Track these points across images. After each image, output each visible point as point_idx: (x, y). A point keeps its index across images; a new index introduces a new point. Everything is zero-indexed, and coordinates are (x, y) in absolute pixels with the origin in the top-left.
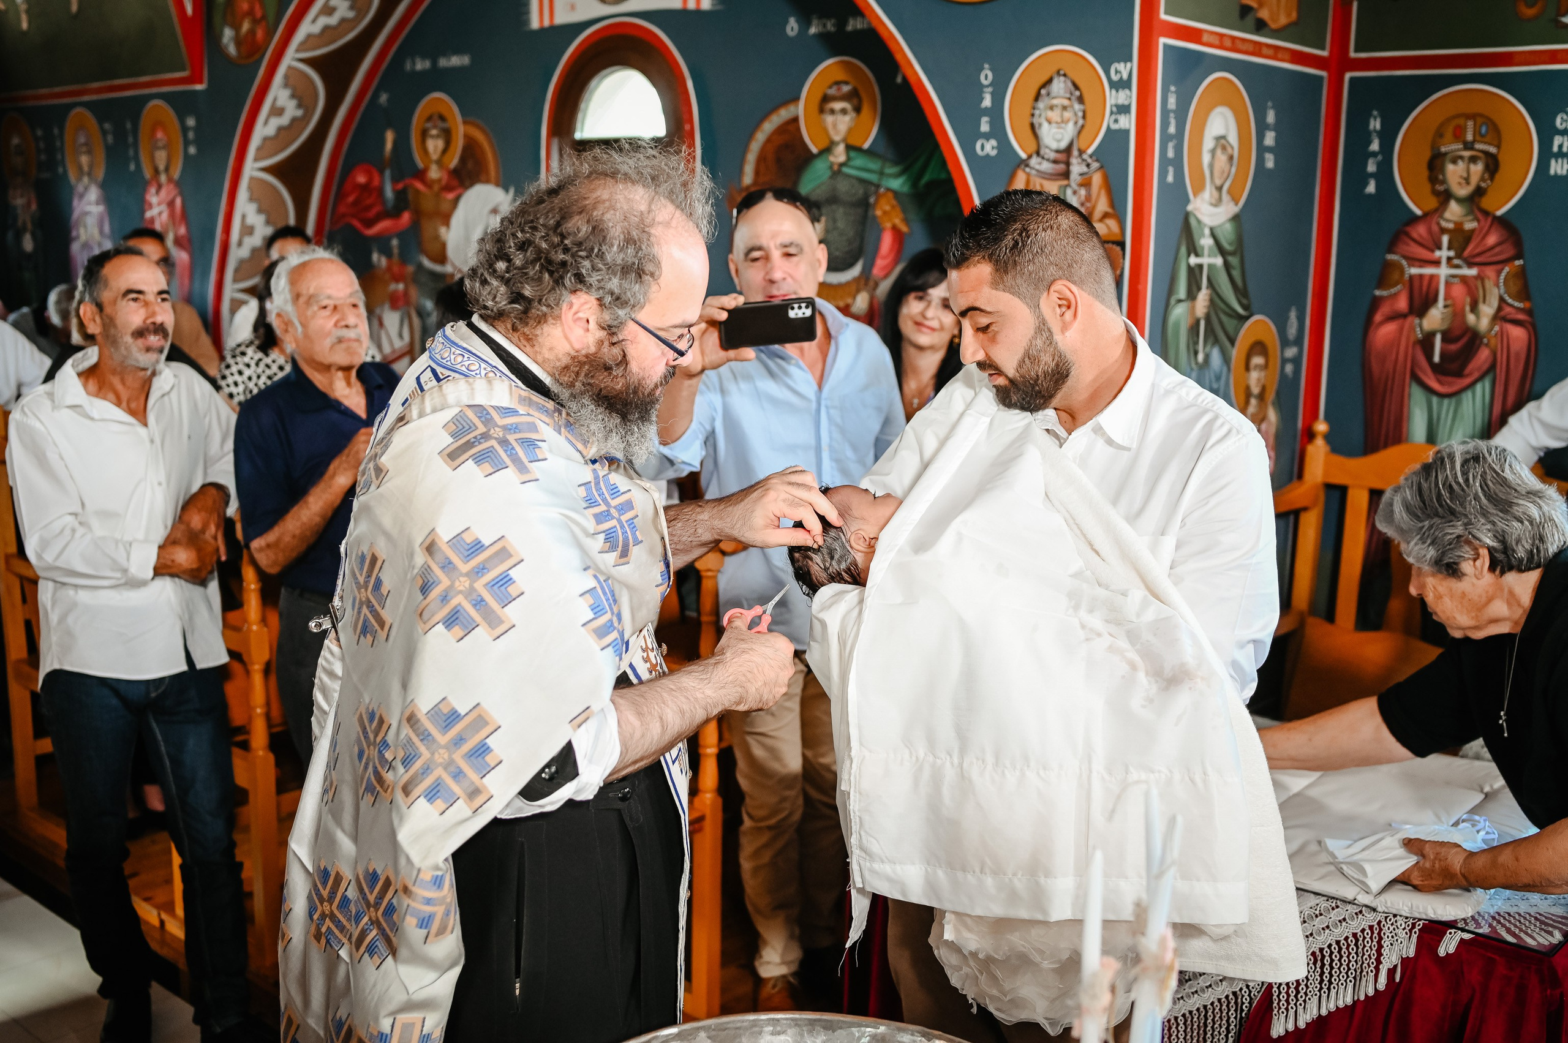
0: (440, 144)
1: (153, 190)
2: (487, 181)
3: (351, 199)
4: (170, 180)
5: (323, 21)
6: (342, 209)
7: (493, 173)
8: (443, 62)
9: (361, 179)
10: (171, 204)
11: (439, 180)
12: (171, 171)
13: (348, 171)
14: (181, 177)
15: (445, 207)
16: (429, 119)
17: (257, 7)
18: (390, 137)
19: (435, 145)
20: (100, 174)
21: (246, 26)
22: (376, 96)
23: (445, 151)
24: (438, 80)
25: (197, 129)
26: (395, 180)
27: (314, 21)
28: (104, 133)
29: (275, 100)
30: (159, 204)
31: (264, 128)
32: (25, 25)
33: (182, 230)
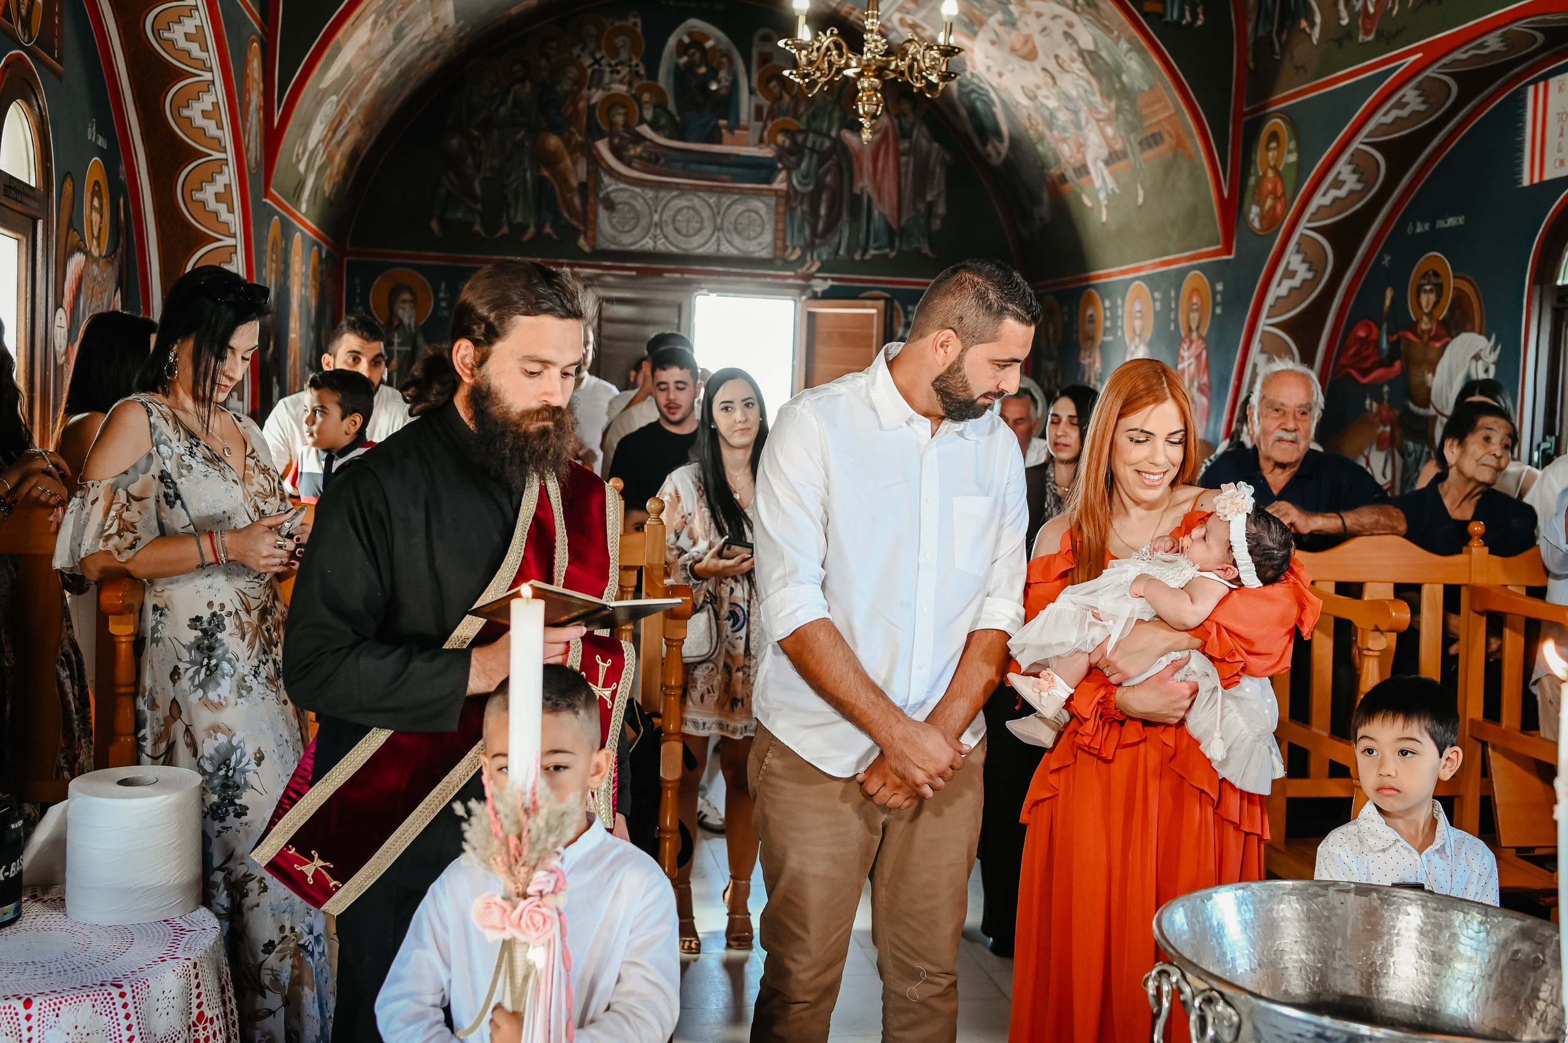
0: (1432, 297)
1: (1185, 346)
2: (1472, 330)
3: (1351, 352)
4: (1200, 336)
5: (1334, 193)
6: (1343, 361)
7: (1477, 321)
8: (1440, 224)
9: (1362, 334)
10: (1198, 357)
11: (1429, 331)
12: (1201, 330)
13: (1351, 326)
14: (1208, 335)
15: (1432, 355)
16: (1424, 277)
17: (1279, 186)
18: (1389, 293)
19: (1427, 300)
20: (1148, 335)
21: (1269, 202)
22: (1380, 258)
23: (1436, 304)
24: (1435, 240)
25: (1223, 293)
26: (1390, 333)
27: (1324, 194)
28: (1154, 300)
29: (1288, 263)
30: (1189, 358)
31: (1278, 289)
32: (1104, 218)
33: (1205, 379)
